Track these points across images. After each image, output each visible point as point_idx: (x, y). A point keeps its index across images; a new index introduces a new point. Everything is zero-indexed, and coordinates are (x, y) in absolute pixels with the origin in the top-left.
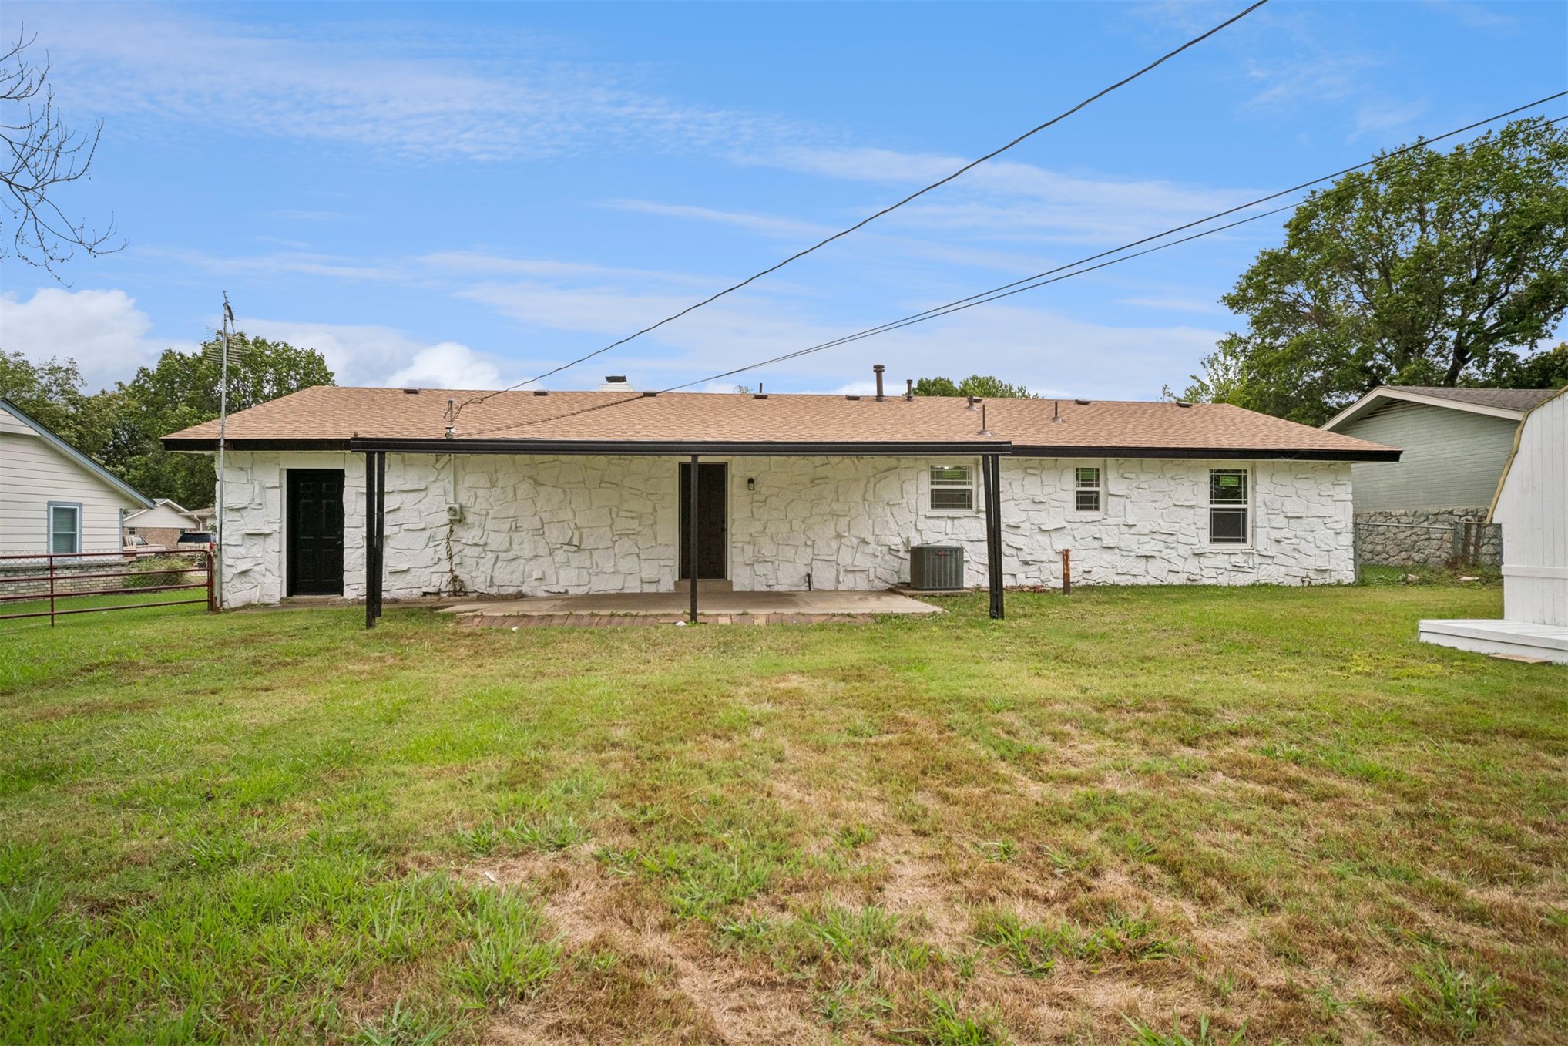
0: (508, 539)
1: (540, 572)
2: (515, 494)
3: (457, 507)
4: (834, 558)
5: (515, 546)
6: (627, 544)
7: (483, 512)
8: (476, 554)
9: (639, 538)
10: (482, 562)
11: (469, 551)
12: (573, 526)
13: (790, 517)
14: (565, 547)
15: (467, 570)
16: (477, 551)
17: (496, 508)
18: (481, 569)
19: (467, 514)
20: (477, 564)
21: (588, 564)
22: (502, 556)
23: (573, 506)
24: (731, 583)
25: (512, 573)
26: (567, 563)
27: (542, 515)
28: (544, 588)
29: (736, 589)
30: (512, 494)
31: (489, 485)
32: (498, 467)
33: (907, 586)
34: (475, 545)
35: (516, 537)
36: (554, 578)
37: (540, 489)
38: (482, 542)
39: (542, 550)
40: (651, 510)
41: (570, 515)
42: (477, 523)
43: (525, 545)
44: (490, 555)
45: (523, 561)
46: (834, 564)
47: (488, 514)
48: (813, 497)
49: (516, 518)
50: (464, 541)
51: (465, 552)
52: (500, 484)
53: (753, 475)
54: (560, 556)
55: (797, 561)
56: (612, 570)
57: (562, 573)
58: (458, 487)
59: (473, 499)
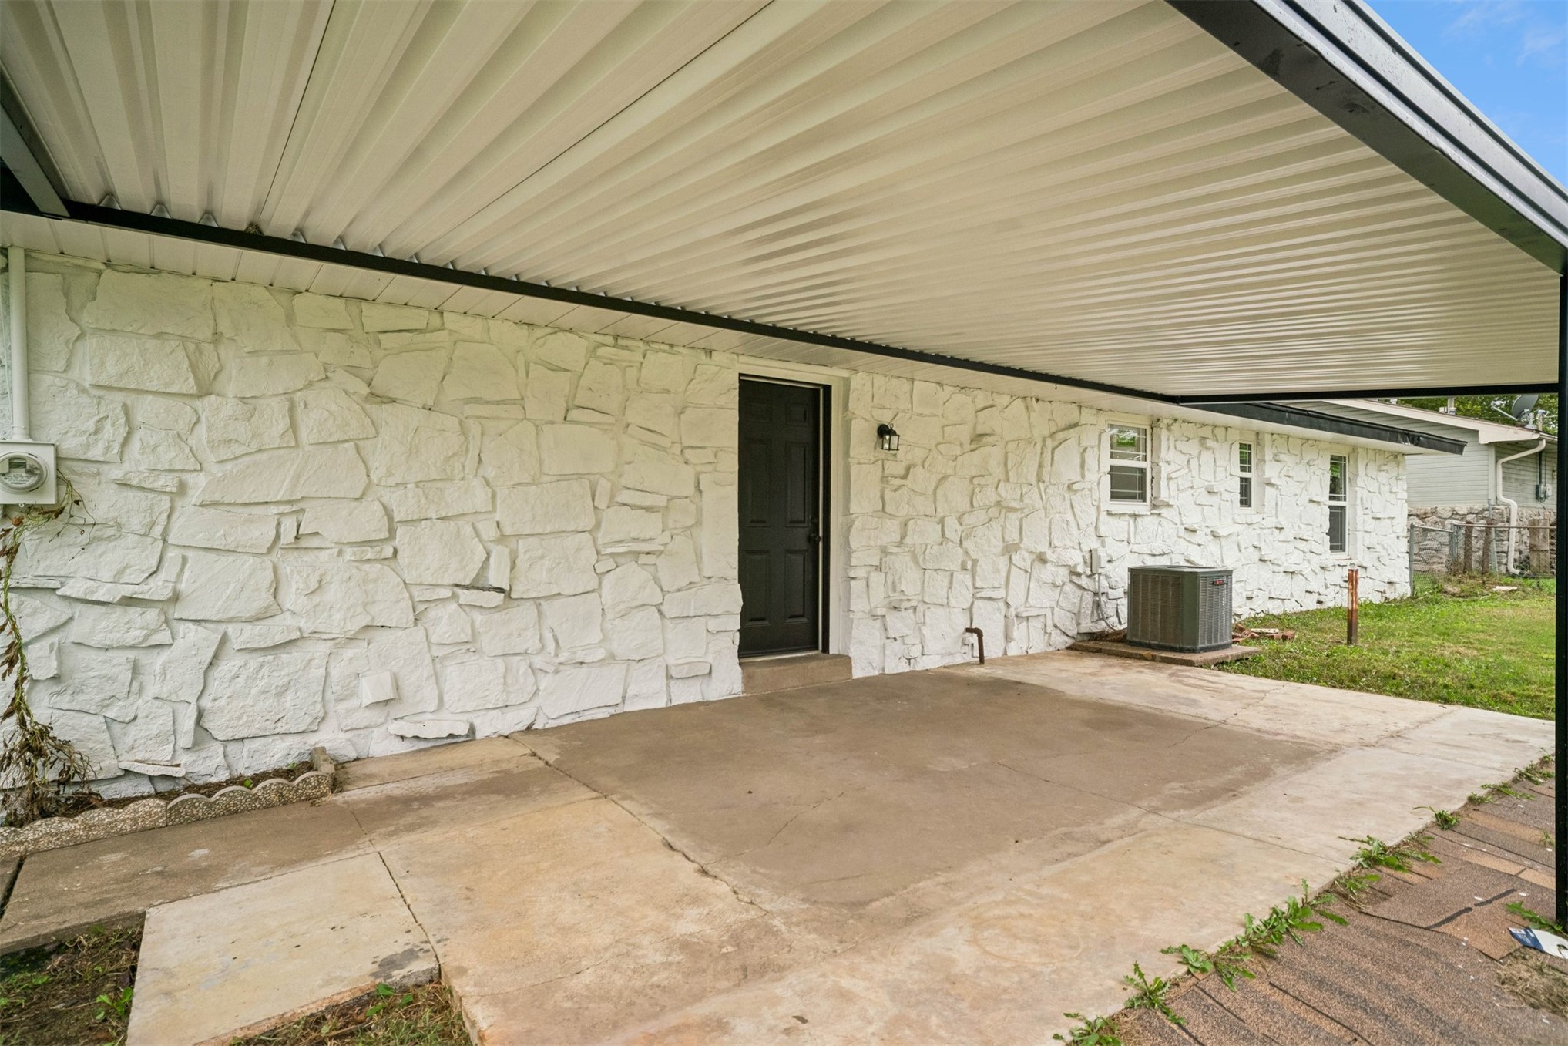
0: (269, 574)
1: (387, 678)
2: (293, 426)
3: (46, 458)
4: (1001, 593)
5: (291, 597)
6: (633, 579)
7: (169, 482)
8: (134, 636)
9: (660, 561)
10: (156, 661)
11: (89, 625)
12: (489, 531)
13: (941, 514)
14: (465, 596)
15: (89, 699)
16: (137, 624)
17: (217, 471)
18: (151, 690)
19: (84, 487)
20: (136, 670)
21: (531, 642)
22: (242, 635)
23: (490, 472)
24: (845, 660)
25: (281, 692)
26: (471, 645)
27: (392, 498)
28: (395, 728)
29: (858, 673)
30: (283, 424)
31: (190, 387)
32: (225, 327)
33: (1120, 638)
34: (129, 601)
35: (297, 572)
36: (429, 693)
37: (383, 412)
38: (158, 588)
39: (392, 609)
40: (690, 490)
41: (479, 498)
42: (136, 523)
43: (333, 593)
44: (189, 634)
45: (324, 648)
46: (1001, 604)
47: (182, 489)
48: (974, 472)
49: (296, 506)
50: (73, 589)
51: (74, 633)
52: (232, 385)
53: (886, 419)
54: (446, 622)
55: (953, 602)
56: (601, 654)
57: (452, 673)
58: (47, 381)
59: (113, 432)
